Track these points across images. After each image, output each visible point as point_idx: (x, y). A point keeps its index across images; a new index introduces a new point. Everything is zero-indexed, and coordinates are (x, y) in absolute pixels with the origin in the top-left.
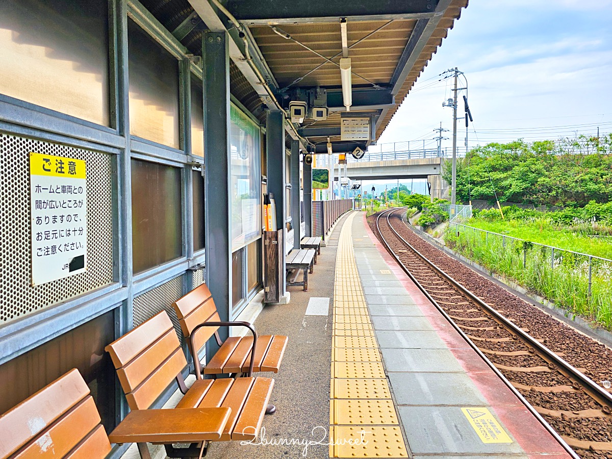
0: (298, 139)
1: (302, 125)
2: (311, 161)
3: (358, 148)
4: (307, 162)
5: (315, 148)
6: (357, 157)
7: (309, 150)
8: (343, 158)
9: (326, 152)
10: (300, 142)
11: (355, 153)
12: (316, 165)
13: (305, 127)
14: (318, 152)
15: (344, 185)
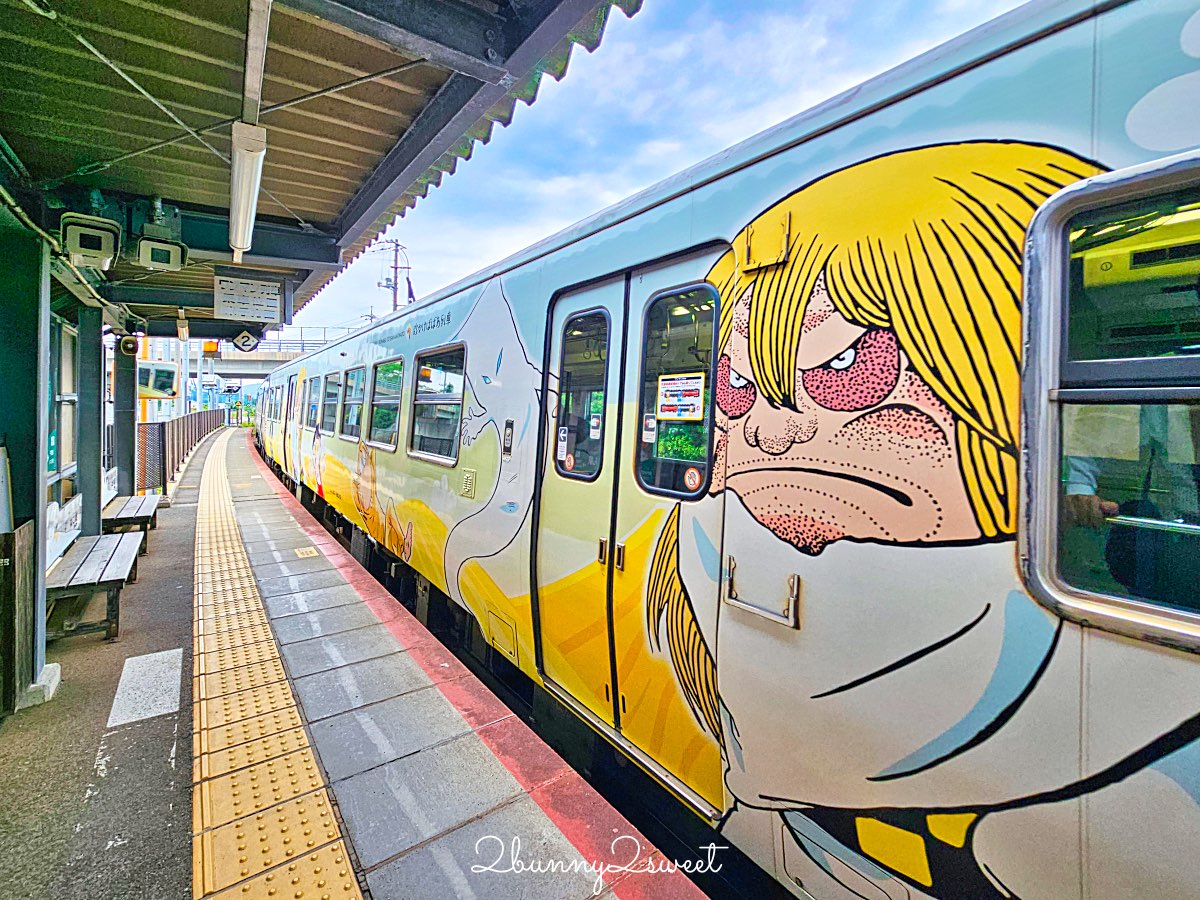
0: (100, 306)
2: (135, 350)
4: (126, 354)
5: (146, 325)
7: (131, 327)
8: (213, 348)
9: (175, 334)
10: (104, 311)
12: (149, 355)
13: (118, 283)
14: (152, 333)
15: (208, 387)
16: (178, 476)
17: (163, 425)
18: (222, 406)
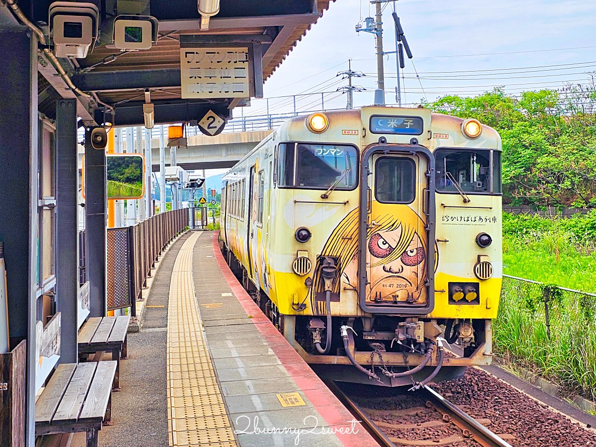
1: (83, 63)
2: (103, 143)
3: (210, 113)
4: (96, 143)
5: (113, 113)
6: (209, 131)
7: (100, 117)
8: (178, 133)
9: (140, 121)
10: (78, 101)
11: (204, 122)
12: (115, 149)
13: (89, 69)
14: (120, 122)
15: (171, 183)
16: (146, 293)
17: (130, 229)
18: (185, 205)
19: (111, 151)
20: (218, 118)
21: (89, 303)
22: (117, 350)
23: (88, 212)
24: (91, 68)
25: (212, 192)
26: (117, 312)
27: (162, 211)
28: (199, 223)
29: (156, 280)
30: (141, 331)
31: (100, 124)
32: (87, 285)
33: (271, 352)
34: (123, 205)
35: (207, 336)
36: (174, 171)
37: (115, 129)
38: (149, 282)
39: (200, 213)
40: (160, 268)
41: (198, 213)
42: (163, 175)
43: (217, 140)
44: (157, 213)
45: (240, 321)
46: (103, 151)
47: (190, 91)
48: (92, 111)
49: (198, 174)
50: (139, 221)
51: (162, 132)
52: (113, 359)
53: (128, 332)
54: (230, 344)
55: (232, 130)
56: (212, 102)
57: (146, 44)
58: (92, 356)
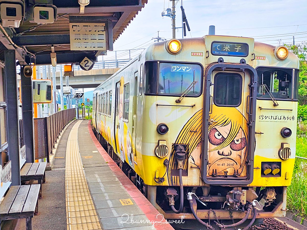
1: (18, 30)
2: (30, 74)
3: (86, 58)
4: (26, 74)
5: (35, 58)
6: (85, 68)
7: (28, 60)
8: (69, 69)
9: (49, 62)
10: (16, 52)
11: (83, 64)
12: (37, 77)
14: (38, 63)
15: (66, 95)
16: (54, 151)
17: (45, 119)
18: (74, 106)
19: (35, 78)
20: (90, 61)
21: (25, 156)
22: (41, 179)
23: (23, 110)
24: (22, 33)
25: (88, 100)
26: (40, 160)
27: (62, 110)
28: (81, 116)
29: (59, 144)
30: (52, 169)
31: (28, 64)
32: (24, 147)
33: (117, 179)
34: (42, 106)
35: (85, 172)
36: (68, 89)
37: (36, 67)
38: (56, 145)
39: (81, 110)
40: (61, 139)
41: (81, 111)
42: (62, 91)
43: (90, 73)
44: (59, 111)
45: (102, 165)
46: (30, 78)
47: (75, 46)
48: (24, 57)
49: (80, 90)
50: (50, 114)
51: (61, 68)
52: (39, 184)
53: (46, 170)
54: (97, 176)
55: (97, 68)
56: (87, 52)
57: (51, 20)
58: (28, 182)
